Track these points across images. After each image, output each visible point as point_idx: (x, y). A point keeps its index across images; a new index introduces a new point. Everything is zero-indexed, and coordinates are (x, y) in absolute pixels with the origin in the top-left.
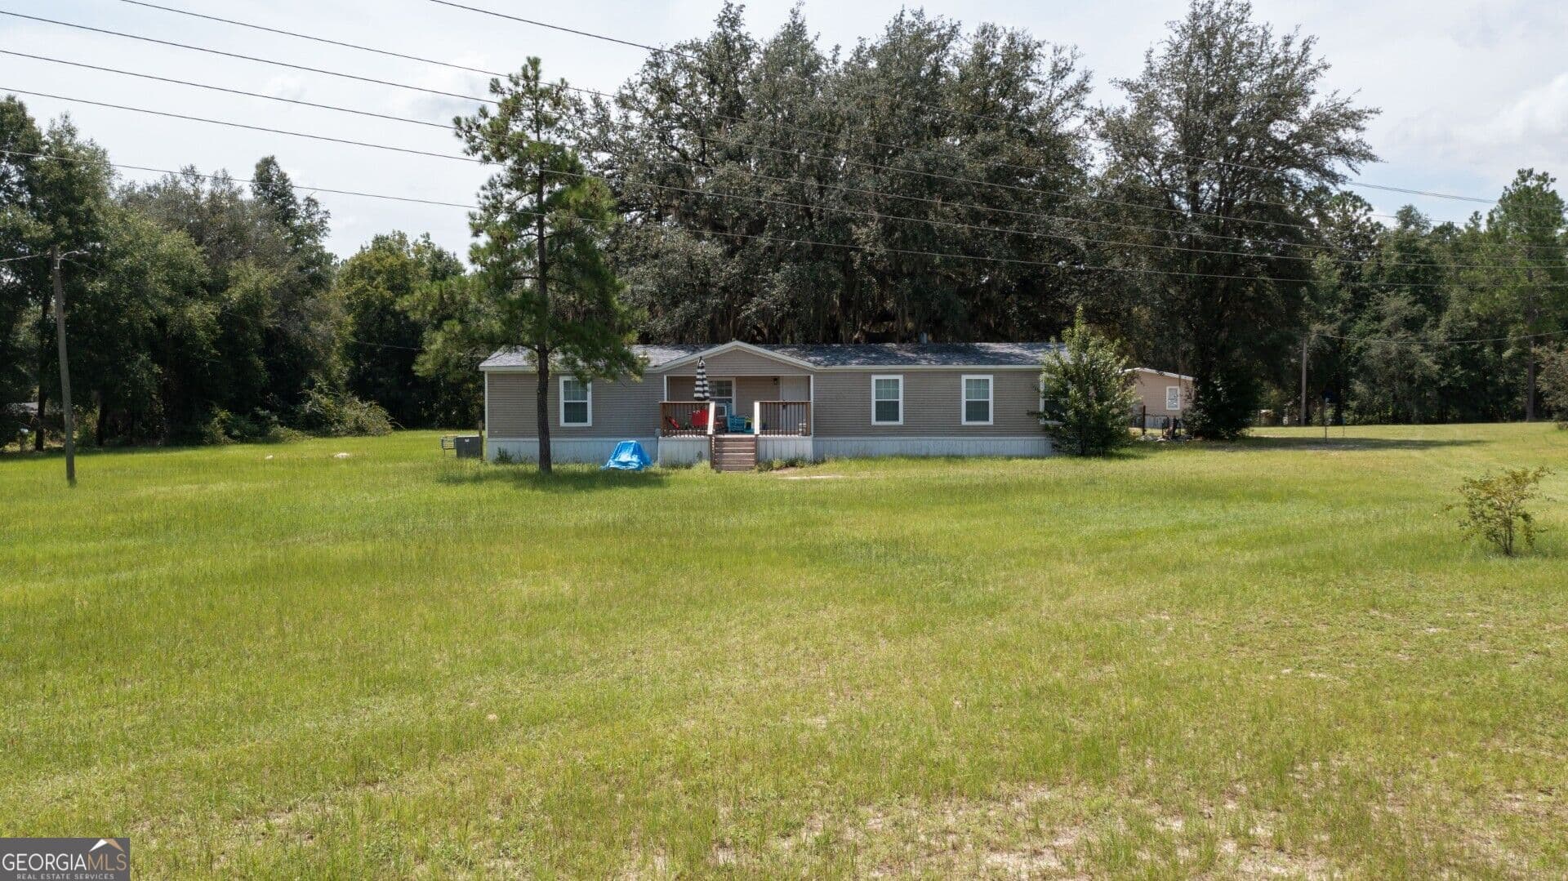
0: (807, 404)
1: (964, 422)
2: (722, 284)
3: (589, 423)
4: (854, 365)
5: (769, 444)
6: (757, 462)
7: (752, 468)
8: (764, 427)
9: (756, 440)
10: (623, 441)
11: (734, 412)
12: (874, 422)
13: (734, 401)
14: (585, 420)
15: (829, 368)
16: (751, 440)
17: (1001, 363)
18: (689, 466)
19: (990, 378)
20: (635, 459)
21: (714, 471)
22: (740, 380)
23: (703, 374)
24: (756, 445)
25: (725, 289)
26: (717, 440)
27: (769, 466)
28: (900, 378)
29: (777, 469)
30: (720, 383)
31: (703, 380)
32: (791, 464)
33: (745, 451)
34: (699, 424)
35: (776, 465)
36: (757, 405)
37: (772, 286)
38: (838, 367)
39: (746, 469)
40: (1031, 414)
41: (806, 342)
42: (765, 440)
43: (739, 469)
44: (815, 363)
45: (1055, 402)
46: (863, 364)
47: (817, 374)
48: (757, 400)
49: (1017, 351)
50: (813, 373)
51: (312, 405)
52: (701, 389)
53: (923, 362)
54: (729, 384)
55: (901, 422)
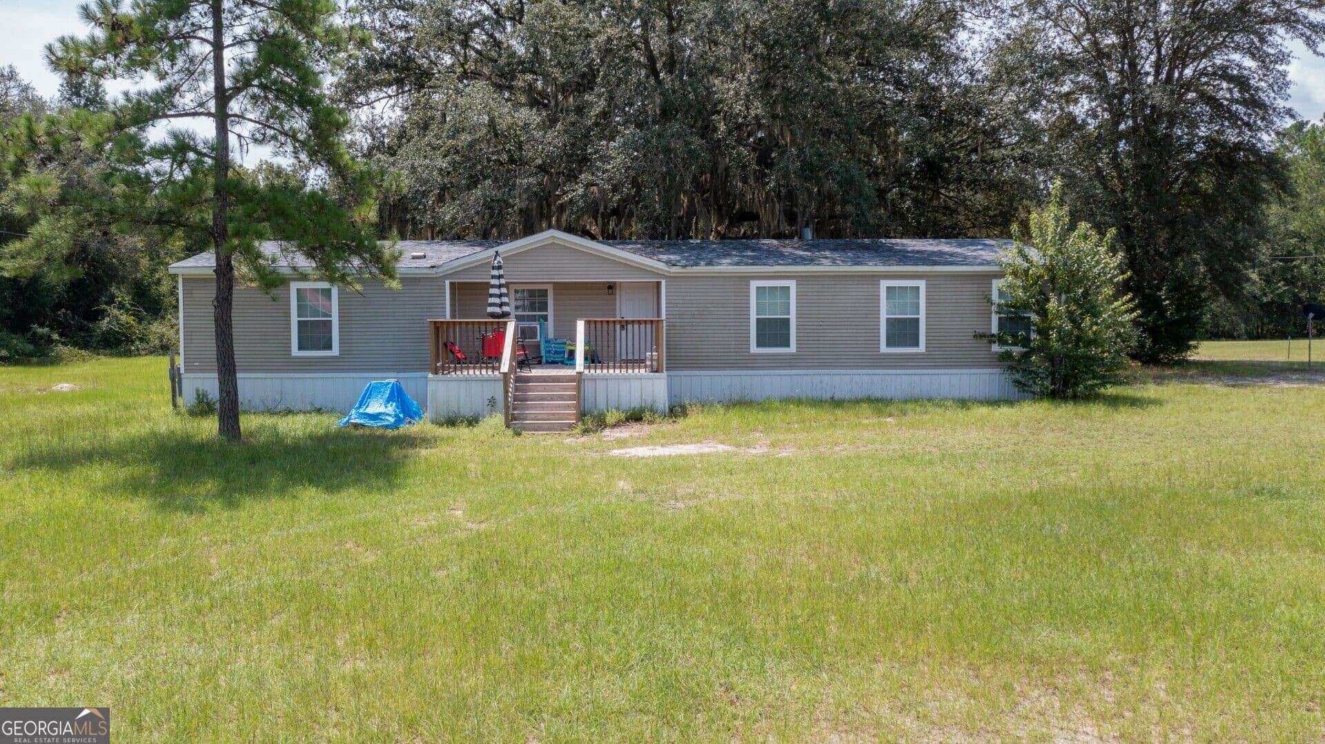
0: (655, 324)
1: (884, 349)
2: (539, 161)
3: (335, 351)
4: (725, 266)
5: (601, 386)
6: (582, 415)
7: (570, 426)
8: (592, 359)
9: (579, 378)
10: (374, 379)
11: (551, 335)
12: (754, 349)
13: (551, 318)
14: (329, 346)
15: (689, 269)
16: (570, 379)
17: (935, 263)
18: (472, 421)
19: (922, 284)
20: (391, 409)
21: (510, 432)
22: (560, 288)
23: (500, 277)
24: (578, 388)
25: (542, 169)
26: (518, 380)
27: (601, 423)
28: (792, 284)
29: (614, 426)
30: (532, 293)
31: (500, 286)
32: (635, 417)
33: (561, 398)
34: (490, 355)
35: (610, 419)
36: (581, 326)
37: (605, 159)
38: (702, 269)
39: (562, 428)
40: (979, 336)
41: (652, 237)
42: (594, 379)
43: (550, 428)
44: (668, 262)
45: (1014, 319)
46: (738, 264)
47: (671, 278)
48: (581, 317)
49: (946, 248)
50: (664, 277)
51: (109, 323)
52: (497, 300)
53: (824, 261)
54: (544, 293)
55: (793, 348)
